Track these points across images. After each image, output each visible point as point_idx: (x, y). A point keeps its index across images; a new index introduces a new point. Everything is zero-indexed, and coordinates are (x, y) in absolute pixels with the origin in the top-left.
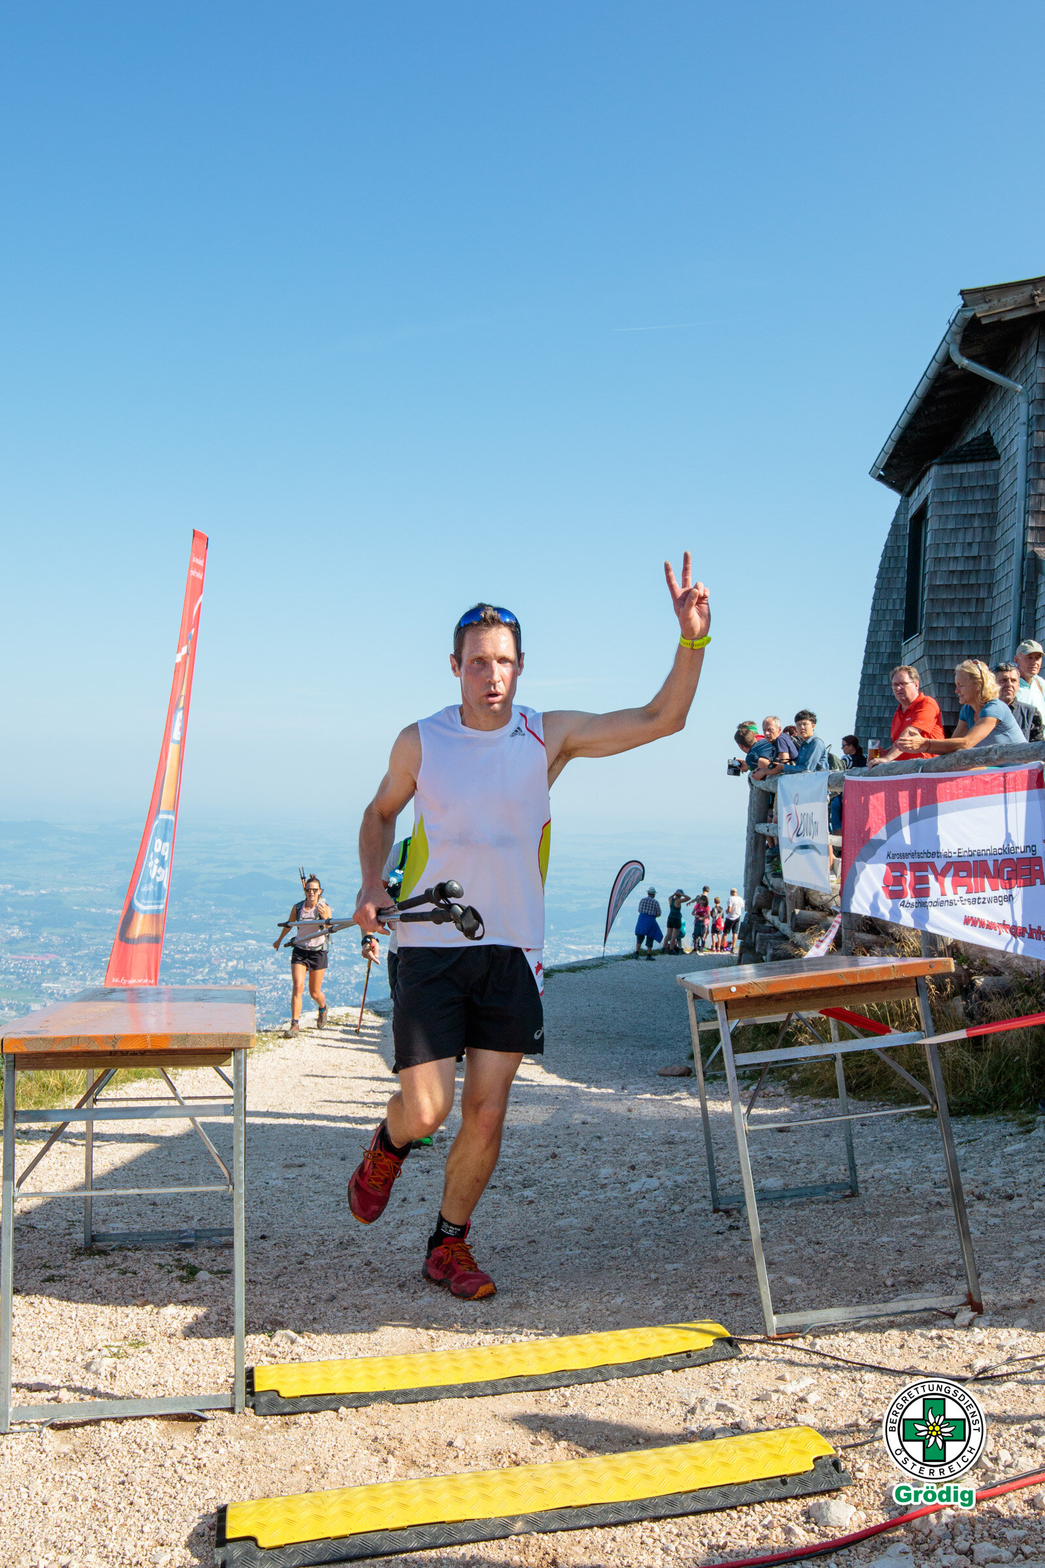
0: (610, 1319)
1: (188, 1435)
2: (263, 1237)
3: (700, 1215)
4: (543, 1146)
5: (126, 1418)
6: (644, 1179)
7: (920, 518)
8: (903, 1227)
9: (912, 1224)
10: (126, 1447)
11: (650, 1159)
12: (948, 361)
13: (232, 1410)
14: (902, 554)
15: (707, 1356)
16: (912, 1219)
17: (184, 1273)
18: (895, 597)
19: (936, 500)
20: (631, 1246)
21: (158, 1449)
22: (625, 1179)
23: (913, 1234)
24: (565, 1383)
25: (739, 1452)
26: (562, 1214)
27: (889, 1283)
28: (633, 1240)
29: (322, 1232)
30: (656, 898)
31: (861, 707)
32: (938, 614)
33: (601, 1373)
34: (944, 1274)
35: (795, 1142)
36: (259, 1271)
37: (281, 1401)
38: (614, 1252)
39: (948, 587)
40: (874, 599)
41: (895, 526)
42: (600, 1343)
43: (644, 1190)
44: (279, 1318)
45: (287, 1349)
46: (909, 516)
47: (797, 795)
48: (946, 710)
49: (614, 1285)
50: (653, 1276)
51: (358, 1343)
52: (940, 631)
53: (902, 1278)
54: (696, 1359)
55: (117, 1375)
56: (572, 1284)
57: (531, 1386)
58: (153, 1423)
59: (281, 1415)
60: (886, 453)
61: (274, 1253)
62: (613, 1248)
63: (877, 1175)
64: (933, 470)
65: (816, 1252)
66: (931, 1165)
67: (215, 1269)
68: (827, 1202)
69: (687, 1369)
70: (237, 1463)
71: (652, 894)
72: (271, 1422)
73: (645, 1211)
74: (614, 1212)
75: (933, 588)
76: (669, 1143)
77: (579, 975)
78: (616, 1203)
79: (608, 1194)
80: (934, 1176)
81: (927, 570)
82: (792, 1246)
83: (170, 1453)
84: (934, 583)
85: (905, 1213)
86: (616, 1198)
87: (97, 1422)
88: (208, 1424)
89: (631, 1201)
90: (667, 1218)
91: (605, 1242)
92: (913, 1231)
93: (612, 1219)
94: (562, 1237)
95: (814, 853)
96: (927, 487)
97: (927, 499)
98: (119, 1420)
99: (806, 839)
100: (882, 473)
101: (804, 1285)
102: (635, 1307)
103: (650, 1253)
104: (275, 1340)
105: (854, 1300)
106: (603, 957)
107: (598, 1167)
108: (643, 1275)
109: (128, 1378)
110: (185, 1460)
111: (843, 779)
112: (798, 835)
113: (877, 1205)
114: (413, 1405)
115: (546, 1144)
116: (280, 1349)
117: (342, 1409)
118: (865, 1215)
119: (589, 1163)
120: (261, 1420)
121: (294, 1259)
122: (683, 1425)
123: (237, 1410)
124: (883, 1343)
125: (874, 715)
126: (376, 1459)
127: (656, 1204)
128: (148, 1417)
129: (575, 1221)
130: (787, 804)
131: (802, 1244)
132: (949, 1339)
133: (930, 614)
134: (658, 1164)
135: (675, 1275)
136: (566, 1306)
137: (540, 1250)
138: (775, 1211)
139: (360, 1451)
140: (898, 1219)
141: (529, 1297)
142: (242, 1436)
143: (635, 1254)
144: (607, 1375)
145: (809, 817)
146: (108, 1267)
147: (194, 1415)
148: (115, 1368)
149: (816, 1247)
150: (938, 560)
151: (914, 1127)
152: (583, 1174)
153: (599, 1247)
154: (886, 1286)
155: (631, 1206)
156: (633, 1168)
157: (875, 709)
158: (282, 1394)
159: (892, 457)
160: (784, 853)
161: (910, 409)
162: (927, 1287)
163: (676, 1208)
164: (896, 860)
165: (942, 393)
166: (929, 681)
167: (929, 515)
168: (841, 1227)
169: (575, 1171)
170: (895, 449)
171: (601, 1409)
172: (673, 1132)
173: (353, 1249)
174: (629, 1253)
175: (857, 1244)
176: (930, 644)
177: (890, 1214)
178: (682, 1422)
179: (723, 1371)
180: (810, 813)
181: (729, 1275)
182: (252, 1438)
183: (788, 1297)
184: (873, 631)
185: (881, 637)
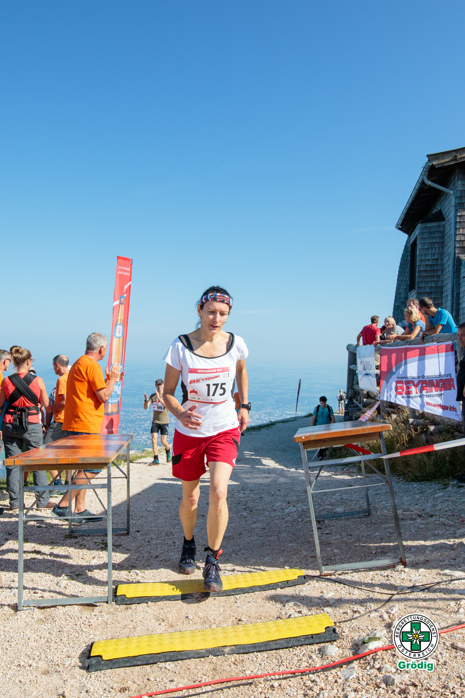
1: (89, 612)
2: (138, 531)
3: (308, 523)
4: (258, 493)
5: (67, 605)
6: (292, 508)
7: (414, 244)
8: (385, 529)
9: (389, 528)
10: (64, 617)
11: (296, 499)
12: (423, 183)
13: (107, 602)
14: (408, 259)
15: (295, 583)
16: (389, 525)
17: (103, 546)
18: (406, 275)
19: (420, 237)
20: (278, 536)
21: (76, 618)
22: (284, 508)
23: (389, 532)
24: (238, 593)
25: (296, 624)
26: (256, 522)
27: (374, 552)
28: (280, 533)
29: (160, 529)
32: (422, 282)
33: (252, 589)
34: (397, 549)
35: (355, 492)
36: (132, 545)
37: (126, 599)
38: (270, 538)
39: (426, 271)
41: (406, 247)
42: (253, 577)
44: (135, 565)
45: (134, 577)
46: (411, 244)
47: (364, 354)
49: (267, 552)
50: (283, 548)
51: (162, 575)
52: (423, 288)
53: (379, 550)
54: (291, 584)
55: (67, 587)
56: (251, 552)
57: (224, 594)
58: (76, 607)
59: (126, 605)
60: (401, 219)
61: (140, 538)
62: (271, 536)
63: (382, 506)
64: (419, 225)
65: (349, 539)
66: (404, 502)
67: (116, 544)
68: (359, 518)
69: (286, 588)
70: (105, 624)
72: (121, 607)
73: (288, 521)
74: (276, 521)
75: (420, 271)
77: (286, 424)
78: (278, 518)
79: (276, 514)
80: (404, 507)
81: (418, 264)
82: (340, 537)
83: (80, 619)
85: (388, 523)
86: (278, 515)
87: (55, 606)
88: (97, 608)
89: (284, 517)
90: (295, 524)
91: (268, 534)
92: (389, 530)
93: (274, 524)
94: (252, 532)
95: (370, 377)
96: (417, 232)
97: (417, 237)
98: (64, 606)
99: (368, 371)
100: (400, 227)
101: (340, 553)
102: (272, 561)
103: (284, 539)
104: (131, 574)
105: (359, 560)
106: (296, 417)
107: (276, 502)
108: (279, 548)
109: (71, 588)
110: (85, 623)
112: (364, 370)
113: (378, 519)
114: (177, 601)
116: (132, 577)
117: (149, 603)
118: (372, 523)
119: (273, 501)
120: (118, 606)
121: (147, 540)
122: (280, 611)
123: (109, 602)
124: (365, 578)
126: (157, 623)
127: (292, 518)
128: (75, 605)
129: (260, 525)
130: (360, 358)
131: (344, 536)
132: (391, 577)
133: (419, 282)
134: (299, 501)
135: (291, 548)
137: (242, 537)
138: (337, 521)
139: (152, 620)
140: (384, 525)
141: (232, 557)
142: (109, 613)
143: (278, 539)
144: (254, 590)
145: (368, 362)
146: (75, 543)
147: (93, 604)
148: (67, 585)
149: (349, 537)
150: (421, 261)
151: (402, 486)
152: (269, 505)
153: (265, 536)
154: (372, 553)
155: (283, 519)
156: (289, 503)
158: (127, 596)
159: (404, 220)
160: (360, 377)
161: (410, 202)
162: (388, 554)
163: (300, 520)
164: (400, 380)
165: (421, 195)
167: (417, 243)
168: (361, 529)
169: (267, 504)
170: (405, 217)
171: (250, 604)
173: (171, 536)
174: (276, 539)
175: (365, 536)
176: (418, 294)
177: (382, 523)
178: (280, 610)
179: (300, 589)
181: (312, 548)
182: (113, 614)
183: (333, 558)
184: (398, 289)
185: (402, 291)
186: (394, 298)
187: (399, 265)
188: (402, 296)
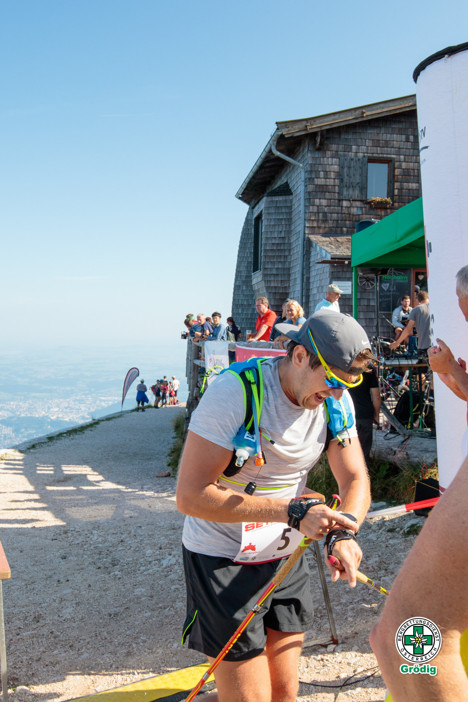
0: (174, 659)
4: (115, 534)
7: (259, 218)
12: (270, 151)
14: (250, 232)
19: (266, 212)
22: (159, 557)
26: (136, 585)
30: (144, 383)
31: (234, 300)
32: (268, 262)
39: (271, 250)
40: (239, 252)
41: (247, 220)
43: (169, 564)
46: (254, 218)
47: (214, 351)
48: (272, 304)
52: (269, 269)
56: (151, 637)
60: (243, 188)
64: (265, 199)
71: (142, 382)
74: (159, 582)
75: (266, 251)
76: (173, 529)
77: (111, 422)
78: (158, 575)
79: (154, 569)
81: (263, 243)
84: (266, 249)
86: (158, 571)
91: (161, 605)
94: (140, 603)
96: (262, 206)
97: (262, 211)
100: (241, 196)
106: (122, 412)
107: (144, 548)
111: (235, 347)
115: (115, 532)
119: (139, 546)
125: (240, 303)
129: (143, 590)
130: (209, 353)
133: (264, 262)
136: (152, 652)
137: (132, 614)
141: (133, 648)
145: (219, 361)
150: (267, 238)
153: (158, 608)
156: (161, 548)
157: (240, 301)
159: (246, 189)
161: (254, 170)
165: (268, 165)
166: (265, 291)
167: (263, 218)
169: (134, 552)
170: (247, 186)
172: (173, 522)
176: (265, 275)
180: (220, 359)
184: (238, 266)
185: (242, 269)
186: (234, 277)
187: (239, 239)
188: (243, 274)
